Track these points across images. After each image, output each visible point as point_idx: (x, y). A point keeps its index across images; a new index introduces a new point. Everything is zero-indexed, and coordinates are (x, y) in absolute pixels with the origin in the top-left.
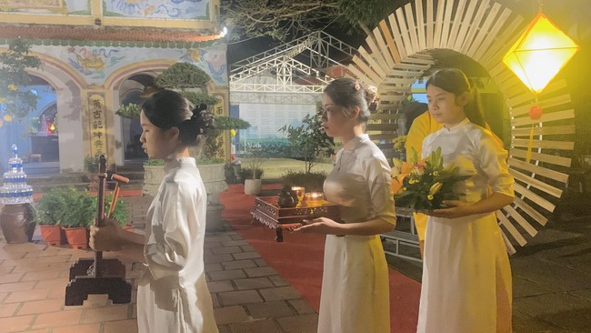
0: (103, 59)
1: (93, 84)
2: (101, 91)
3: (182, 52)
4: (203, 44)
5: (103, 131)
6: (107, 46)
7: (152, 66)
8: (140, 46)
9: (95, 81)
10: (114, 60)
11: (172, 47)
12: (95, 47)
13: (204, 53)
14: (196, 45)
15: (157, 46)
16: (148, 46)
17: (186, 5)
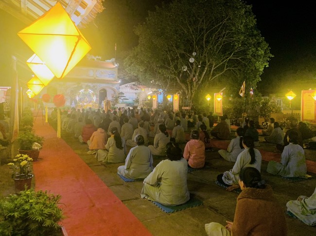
2: (97, 92)
3: (112, 85)
8: (104, 83)
10: (99, 86)
12: (96, 84)
13: (115, 85)
17: (111, 75)
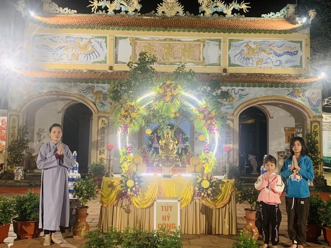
0: (234, 95)
1: (226, 113)
2: (232, 117)
3: (289, 90)
4: (305, 84)
5: (231, 146)
6: (237, 86)
7: (267, 100)
8: (260, 86)
9: (227, 111)
10: (241, 96)
11: (282, 87)
12: (229, 88)
13: (304, 91)
14: (300, 85)
15: (271, 86)
16: (266, 86)
17: (286, 57)
